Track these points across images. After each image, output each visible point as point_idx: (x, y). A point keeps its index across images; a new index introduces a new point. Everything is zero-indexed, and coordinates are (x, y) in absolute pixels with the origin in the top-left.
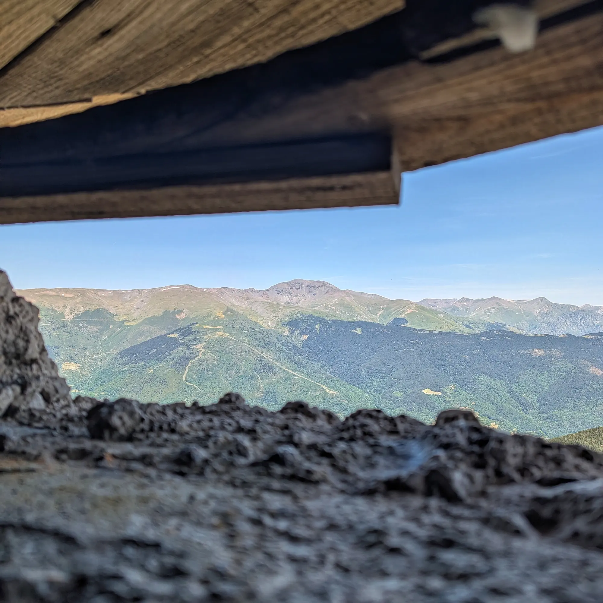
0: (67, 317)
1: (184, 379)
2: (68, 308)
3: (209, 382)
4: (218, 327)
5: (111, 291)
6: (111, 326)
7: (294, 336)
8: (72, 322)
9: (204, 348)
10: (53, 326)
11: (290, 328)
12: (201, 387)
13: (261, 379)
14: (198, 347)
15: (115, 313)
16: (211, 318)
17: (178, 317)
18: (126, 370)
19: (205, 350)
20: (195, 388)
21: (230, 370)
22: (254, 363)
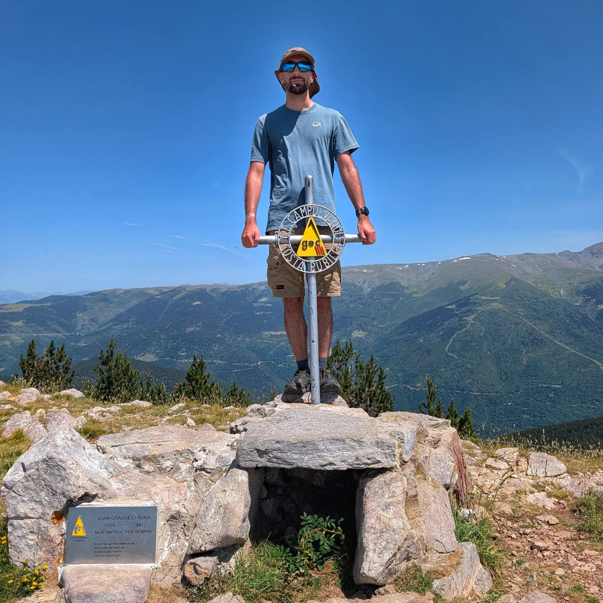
0: (365, 291)
1: (447, 349)
2: (367, 282)
3: (471, 353)
4: (496, 298)
5: (407, 264)
6: (401, 298)
7: (588, 305)
8: (368, 295)
9: (474, 320)
10: (351, 299)
11: (585, 297)
12: (460, 358)
13: (526, 352)
14: (469, 318)
15: (406, 286)
16: (491, 289)
17: (462, 288)
18: (402, 339)
19: (474, 322)
20: (455, 358)
21: (496, 342)
22: (523, 335)
